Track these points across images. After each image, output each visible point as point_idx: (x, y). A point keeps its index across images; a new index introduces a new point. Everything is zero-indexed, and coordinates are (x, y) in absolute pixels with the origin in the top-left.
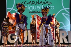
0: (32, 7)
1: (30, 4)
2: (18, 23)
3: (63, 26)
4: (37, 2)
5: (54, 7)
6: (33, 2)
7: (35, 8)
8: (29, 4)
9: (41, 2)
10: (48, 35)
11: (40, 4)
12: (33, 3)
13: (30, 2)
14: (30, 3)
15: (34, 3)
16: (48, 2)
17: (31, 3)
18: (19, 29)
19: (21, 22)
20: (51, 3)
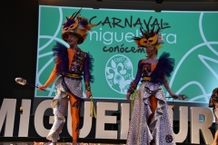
0: (112, 34)
1: (107, 25)
2: (63, 77)
3: (202, 93)
4: (126, 20)
5: (175, 36)
6: (114, 19)
7: (119, 38)
8: (103, 24)
9: (139, 20)
10: (157, 117)
11: (135, 25)
12: (114, 24)
13: (107, 18)
14: (105, 22)
15: (116, 24)
16: (159, 22)
17: (109, 23)
18: (64, 96)
19: (73, 73)
20: (167, 24)
